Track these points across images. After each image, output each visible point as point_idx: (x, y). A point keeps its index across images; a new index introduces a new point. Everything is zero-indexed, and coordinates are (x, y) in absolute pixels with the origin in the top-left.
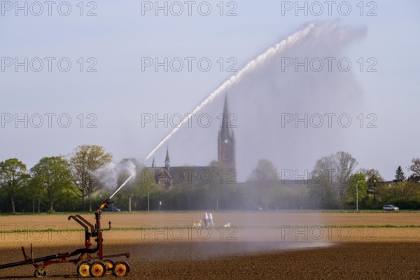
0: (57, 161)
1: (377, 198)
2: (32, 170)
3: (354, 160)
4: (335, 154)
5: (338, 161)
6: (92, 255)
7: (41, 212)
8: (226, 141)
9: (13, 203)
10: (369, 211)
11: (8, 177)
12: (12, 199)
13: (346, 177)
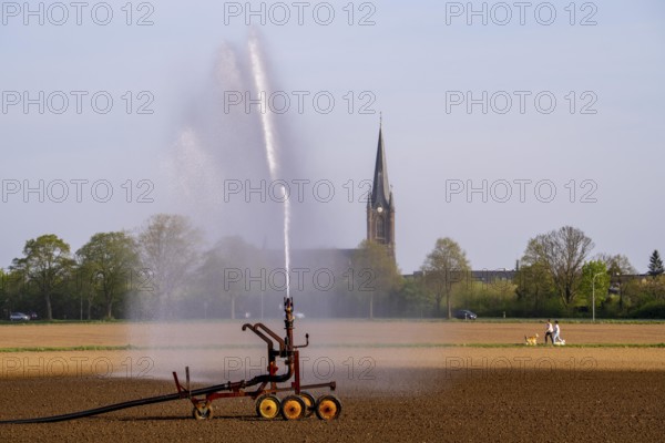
0: (117, 239)
1: (624, 300)
2: (79, 253)
3: (588, 241)
4: (557, 230)
5: (562, 242)
6: (279, 385)
7: (93, 318)
8: (380, 210)
9: (49, 305)
10: (613, 321)
11: (41, 263)
12: (48, 299)
13: (575, 267)
